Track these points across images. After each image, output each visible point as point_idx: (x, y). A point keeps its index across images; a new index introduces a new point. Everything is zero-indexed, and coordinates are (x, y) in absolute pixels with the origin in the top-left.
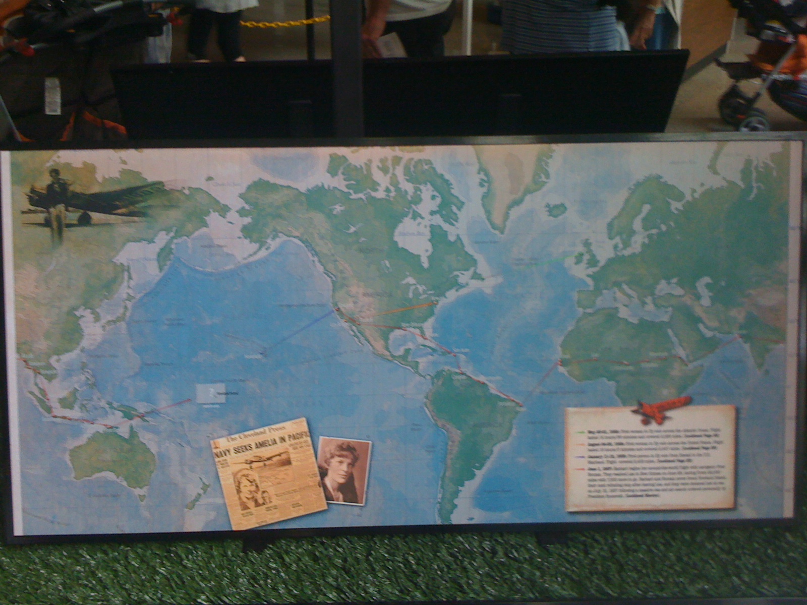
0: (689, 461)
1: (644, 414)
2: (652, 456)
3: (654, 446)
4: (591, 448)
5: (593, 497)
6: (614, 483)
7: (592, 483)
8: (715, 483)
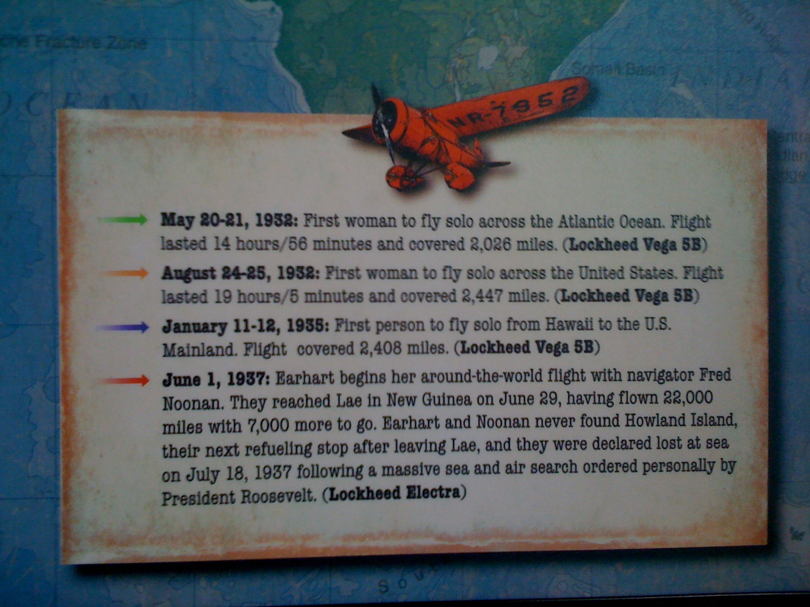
0: (587, 347)
1: (398, 148)
2: (437, 326)
3: (442, 285)
4: (176, 287)
5: (185, 500)
6: (276, 438)
7: (180, 441)
8: (693, 444)
